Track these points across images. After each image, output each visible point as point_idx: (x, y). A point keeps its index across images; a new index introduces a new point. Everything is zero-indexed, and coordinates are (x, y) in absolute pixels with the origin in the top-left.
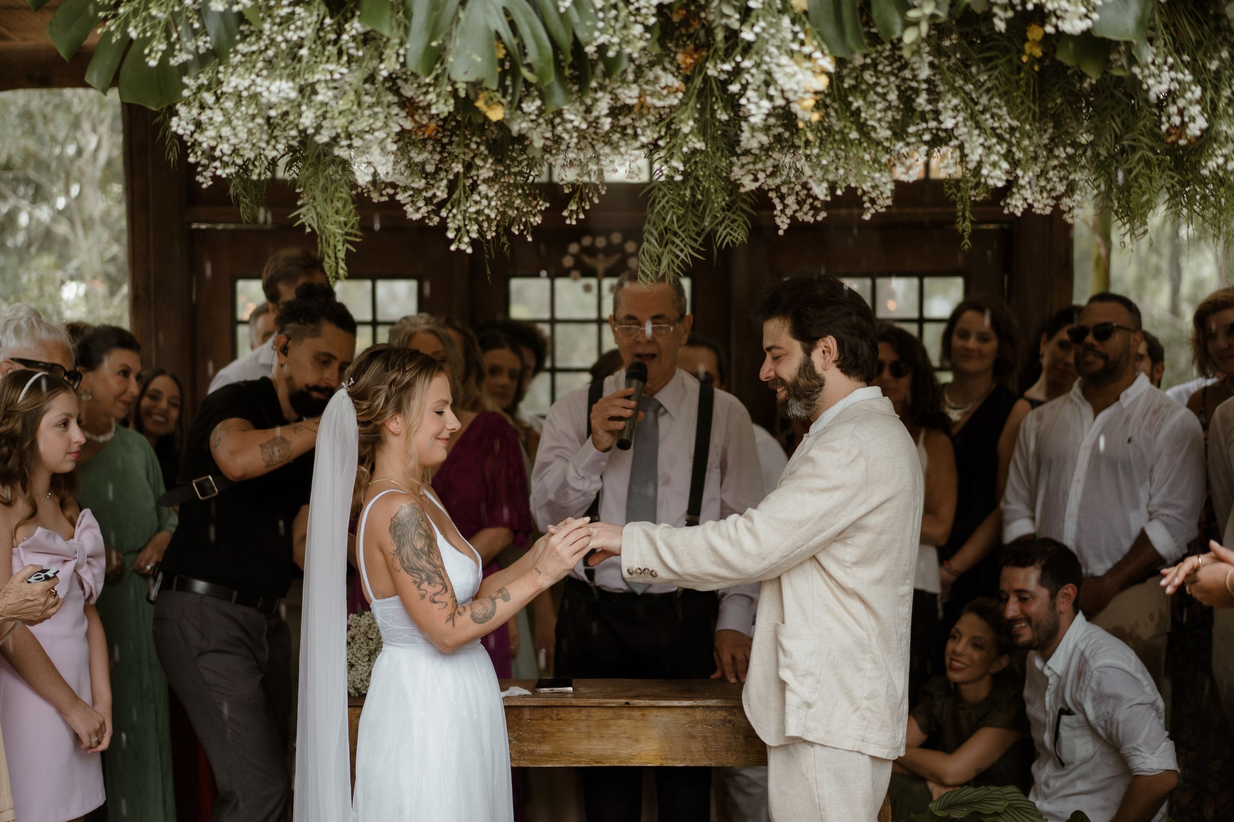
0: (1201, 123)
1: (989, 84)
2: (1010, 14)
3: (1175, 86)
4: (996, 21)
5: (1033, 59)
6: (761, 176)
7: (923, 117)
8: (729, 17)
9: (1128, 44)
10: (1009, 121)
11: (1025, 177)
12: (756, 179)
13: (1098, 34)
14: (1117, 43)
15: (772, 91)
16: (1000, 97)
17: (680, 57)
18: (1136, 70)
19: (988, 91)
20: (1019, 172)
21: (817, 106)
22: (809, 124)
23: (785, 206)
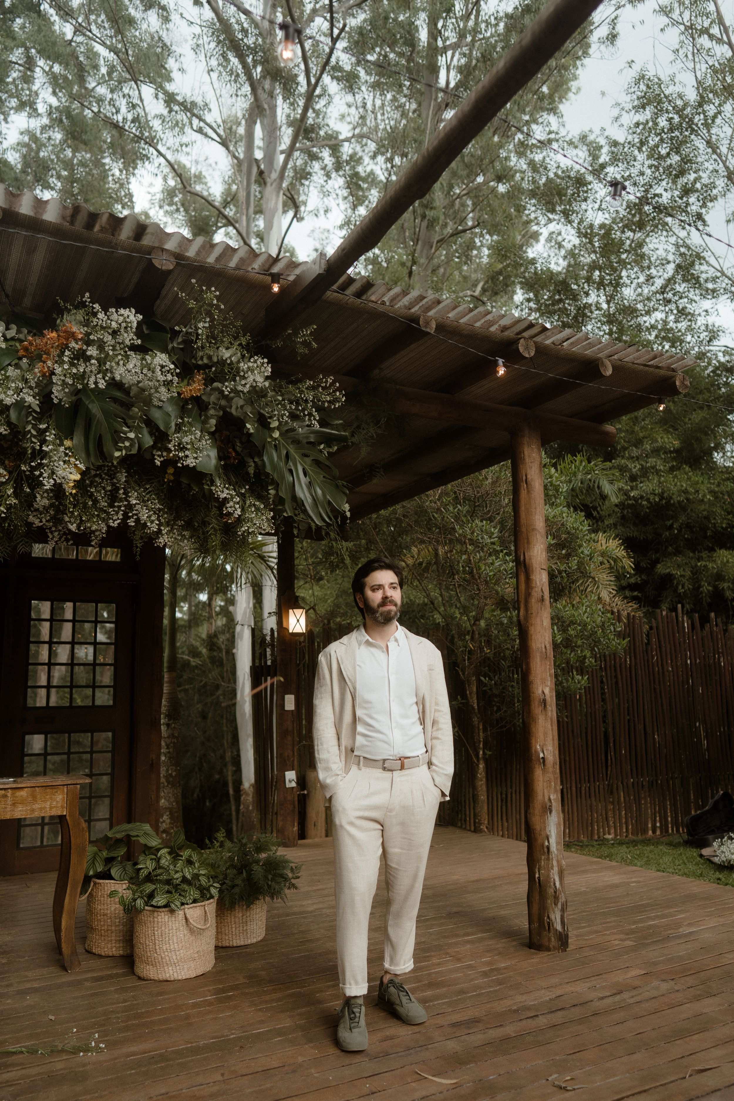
0: (239, 512)
1: (150, 489)
2: (162, 459)
3: (228, 496)
4: (156, 461)
5: (169, 481)
6: (44, 520)
7: (121, 500)
8: (35, 443)
9: (211, 475)
10: (158, 506)
11: (165, 530)
12: (41, 522)
13: (199, 469)
14: (207, 474)
15: (55, 477)
16: (155, 495)
17: (7, 462)
18: (213, 488)
19: (150, 492)
20: (162, 528)
21: (74, 487)
22: (71, 494)
23: (54, 537)
